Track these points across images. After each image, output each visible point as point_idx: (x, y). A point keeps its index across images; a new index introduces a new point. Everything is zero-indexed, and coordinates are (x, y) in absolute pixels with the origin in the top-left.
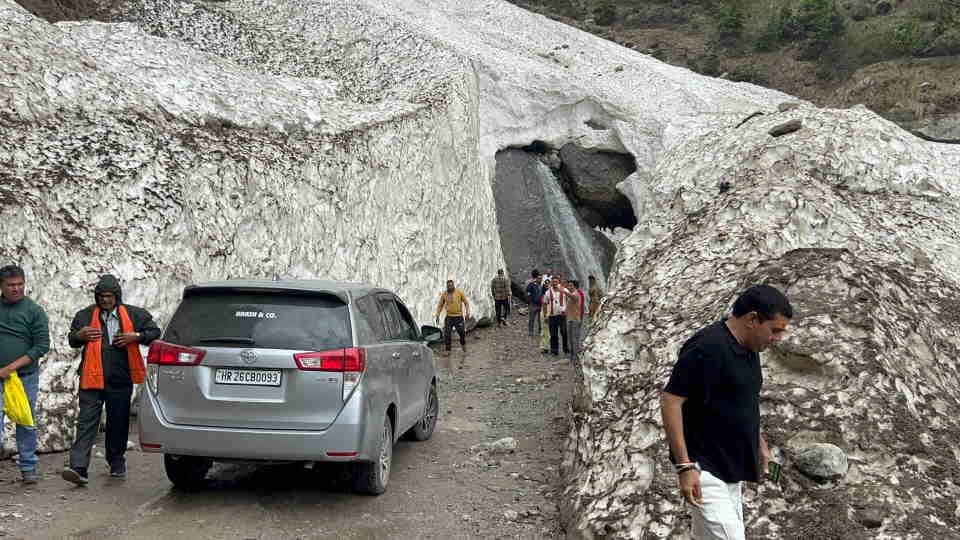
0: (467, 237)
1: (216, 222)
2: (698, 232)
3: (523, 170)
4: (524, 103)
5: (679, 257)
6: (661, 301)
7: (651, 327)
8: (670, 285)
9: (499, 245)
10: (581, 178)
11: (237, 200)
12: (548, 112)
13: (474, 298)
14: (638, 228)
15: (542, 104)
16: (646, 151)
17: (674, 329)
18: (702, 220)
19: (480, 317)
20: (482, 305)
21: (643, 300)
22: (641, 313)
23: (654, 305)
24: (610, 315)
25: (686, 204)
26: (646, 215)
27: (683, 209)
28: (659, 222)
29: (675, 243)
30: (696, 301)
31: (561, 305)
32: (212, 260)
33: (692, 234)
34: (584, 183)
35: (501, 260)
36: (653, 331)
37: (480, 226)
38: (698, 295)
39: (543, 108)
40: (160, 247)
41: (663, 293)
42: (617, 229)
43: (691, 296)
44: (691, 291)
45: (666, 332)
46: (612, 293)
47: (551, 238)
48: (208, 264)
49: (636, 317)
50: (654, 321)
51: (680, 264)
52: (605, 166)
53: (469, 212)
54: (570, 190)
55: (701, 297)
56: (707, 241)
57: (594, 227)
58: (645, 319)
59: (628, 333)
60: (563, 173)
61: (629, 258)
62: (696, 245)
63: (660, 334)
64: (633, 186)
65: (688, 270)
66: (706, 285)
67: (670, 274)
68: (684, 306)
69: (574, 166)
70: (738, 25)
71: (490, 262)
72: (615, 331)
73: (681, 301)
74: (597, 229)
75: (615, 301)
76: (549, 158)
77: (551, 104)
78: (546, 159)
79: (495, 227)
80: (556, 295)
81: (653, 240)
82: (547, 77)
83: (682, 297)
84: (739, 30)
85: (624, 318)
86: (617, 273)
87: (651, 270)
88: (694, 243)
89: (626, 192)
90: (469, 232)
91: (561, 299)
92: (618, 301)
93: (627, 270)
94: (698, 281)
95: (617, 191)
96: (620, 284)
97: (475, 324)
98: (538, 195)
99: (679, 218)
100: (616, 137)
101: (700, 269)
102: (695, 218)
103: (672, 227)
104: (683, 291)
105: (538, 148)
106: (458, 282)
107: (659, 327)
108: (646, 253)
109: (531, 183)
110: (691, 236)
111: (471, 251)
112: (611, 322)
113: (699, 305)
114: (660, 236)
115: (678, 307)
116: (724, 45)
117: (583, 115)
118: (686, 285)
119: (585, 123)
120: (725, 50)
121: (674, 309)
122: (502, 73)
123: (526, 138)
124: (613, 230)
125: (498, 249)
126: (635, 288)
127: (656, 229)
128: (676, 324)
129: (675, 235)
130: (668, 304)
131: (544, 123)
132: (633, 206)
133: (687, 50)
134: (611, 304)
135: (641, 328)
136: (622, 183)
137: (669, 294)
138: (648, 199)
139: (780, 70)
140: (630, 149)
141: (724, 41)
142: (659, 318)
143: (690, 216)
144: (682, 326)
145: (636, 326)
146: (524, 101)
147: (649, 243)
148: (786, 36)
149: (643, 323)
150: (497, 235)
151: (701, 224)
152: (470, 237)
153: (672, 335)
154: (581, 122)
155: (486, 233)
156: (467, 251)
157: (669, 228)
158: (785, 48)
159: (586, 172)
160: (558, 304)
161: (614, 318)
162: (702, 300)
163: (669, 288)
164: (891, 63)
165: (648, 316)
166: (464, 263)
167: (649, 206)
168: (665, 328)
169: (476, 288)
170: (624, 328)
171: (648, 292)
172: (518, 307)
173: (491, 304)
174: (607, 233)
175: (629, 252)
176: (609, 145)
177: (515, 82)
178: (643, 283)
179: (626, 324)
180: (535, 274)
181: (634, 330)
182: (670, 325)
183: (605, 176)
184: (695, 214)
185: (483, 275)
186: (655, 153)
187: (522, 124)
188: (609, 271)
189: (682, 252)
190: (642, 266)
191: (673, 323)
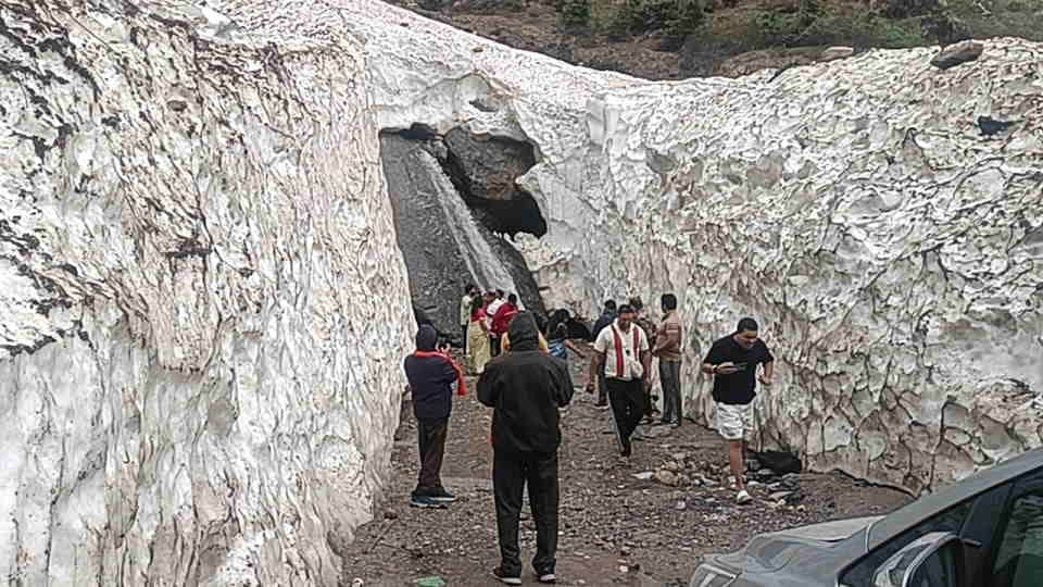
1: (152, 162)
3: (403, 161)
4: (400, 75)
10: (474, 170)
11: (186, 114)
12: (428, 88)
15: (422, 77)
16: (551, 137)
32: (174, 270)
34: (477, 177)
39: (423, 83)
40: (50, 213)
42: (520, 234)
47: (451, 248)
48: (167, 280)
52: (499, 157)
54: (463, 186)
57: (495, 232)
60: (451, 164)
64: (537, 180)
69: (465, 157)
70: (585, 13)
76: (433, 146)
77: (431, 76)
78: (429, 146)
82: (425, 42)
84: (585, 18)
89: (530, 188)
95: (517, 186)
98: (429, 192)
100: (512, 120)
105: (419, 133)
109: (416, 177)
116: (572, 33)
117: (469, 93)
119: (471, 103)
120: (574, 39)
122: (368, 35)
123: (403, 120)
124: (513, 236)
131: (424, 101)
133: (533, 38)
136: (523, 177)
139: (640, 60)
140: (531, 134)
141: (570, 30)
146: (400, 71)
148: (639, 26)
154: (466, 102)
158: (640, 38)
159: (479, 163)
164: (763, 53)
174: (508, 240)
176: (504, 131)
177: (386, 47)
183: (502, 168)
186: (562, 139)
187: (397, 100)
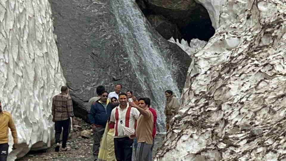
0: (15, 49)
2: (272, 44)
5: (253, 71)
6: (234, 118)
7: (222, 146)
8: (244, 100)
9: (57, 59)
13: (26, 120)
14: (214, 39)
17: (247, 147)
18: (277, 32)
19: (34, 142)
20: (36, 128)
21: (216, 118)
22: (213, 132)
23: (226, 122)
24: (180, 135)
25: (263, 15)
26: (223, 26)
27: (259, 20)
28: (235, 34)
29: (249, 55)
30: (270, 116)
31: (127, 125)
33: (267, 46)
35: (59, 75)
36: (225, 150)
37: (32, 36)
38: (272, 111)
41: (236, 109)
42: (194, 41)
43: (264, 111)
44: (265, 106)
45: (237, 151)
46: (183, 111)
47: (119, 50)
49: (207, 135)
50: (225, 139)
51: (253, 78)
53: (18, 19)
55: (275, 112)
56: (281, 53)
57: (169, 38)
58: (218, 138)
59: (199, 153)
61: (203, 71)
62: (270, 57)
63: (232, 153)
65: (261, 85)
66: (280, 100)
67: (244, 89)
68: (257, 123)
71: (45, 78)
72: (184, 152)
73: (254, 118)
74: (172, 40)
75: (185, 119)
79: (52, 37)
80: (122, 114)
81: (228, 53)
83: (255, 113)
85: (196, 137)
86: (190, 89)
87: (224, 85)
88: (268, 56)
90: (19, 43)
91: (127, 118)
92: (190, 119)
93: (201, 85)
94: (271, 96)
96: (193, 100)
97: (28, 151)
99: (256, 29)
101: (274, 83)
102: (269, 30)
103: (249, 39)
104: (257, 107)
106: (6, 102)
107: (232, 145)
108: (220, 66)
110: (266, 49)
111: (21, 65)
112: (180, 141)
113: (273, 121)
114: (236, 49)
115: (251, 124)
118: (259, 100)
121: (247, 126)
124: (189, 42)
125: (55, 63)
126: (207, 104)
127: (232, 42)
128: (248, 142)
129: (250, 47)
130: (241, 121)
132: (211, 16)
134: (181, 122)
135: (213, 147)
137: (243, 110)
138: (225, 9)
142: (230, 136)
143: (265, 26)
144: (254, 144)
145: (207, 145)
147: (225, 57)
149: (215, 142)
150: (55, 47)
151: (276, 37)
152: (20, 47)
153: (244, 153)
155: (40, 44)
156: (17, 64)
157: (246, 40)
160: (123, 125)
161: (184, 138)
162: (275, 116)
163: (242, 103)
165: (219, 135)
166: (12, 79)
167: (226, 16)
168: (236, 147)
169: (28, 108)
170: (195, 147)
171: (220, 108)
172: (80, 129)
173: (48, 126)
174: (183, 45)
175: (203, 65)
178: (215, 98)
179: (196, 144)
180: (101, 91)
181: (205, 150)
182: (242, 143)
184: (270, 26)
185: (36, 92)
188: (183, 87)
189: (257, 65)
190: (216, 81)
191: (245, 141)
